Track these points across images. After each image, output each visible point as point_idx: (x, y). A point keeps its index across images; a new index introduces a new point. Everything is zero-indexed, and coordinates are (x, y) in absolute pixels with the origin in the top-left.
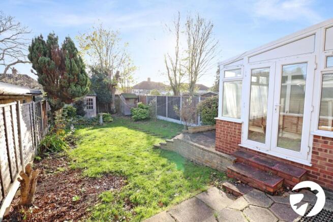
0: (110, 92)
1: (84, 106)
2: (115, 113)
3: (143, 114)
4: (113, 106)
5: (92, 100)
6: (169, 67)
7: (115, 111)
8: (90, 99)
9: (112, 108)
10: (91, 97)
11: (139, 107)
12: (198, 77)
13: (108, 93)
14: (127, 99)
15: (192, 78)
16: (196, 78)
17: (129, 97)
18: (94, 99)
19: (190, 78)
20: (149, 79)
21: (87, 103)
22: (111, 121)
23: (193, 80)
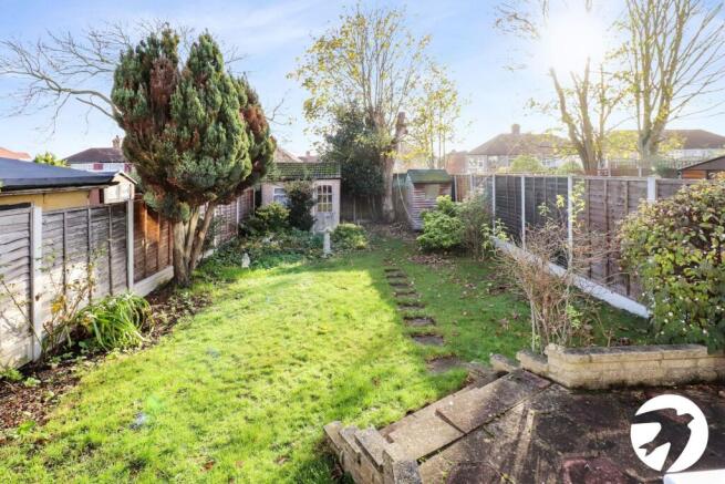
0: (378, 169)
1: (312, 204)
2: (390, 224)
3: (446, 231)
4: (388, 205)
5: (330, 189)
6: (562, 86)
7: (392, 216)
8: (325, 187)
9: (384, 207)
10: (328, 183)
11: (440, 209)
12: (673, 104)
13: (373, 169)
14: (419, 185)
15: (649, 109)
16: (665, 108)
17: (425, 180)
18: (336, 186)
19: (642, 111)
20: (516, 128)
21: (320, 197)
22: (360, 248)
23: (654, 115)
